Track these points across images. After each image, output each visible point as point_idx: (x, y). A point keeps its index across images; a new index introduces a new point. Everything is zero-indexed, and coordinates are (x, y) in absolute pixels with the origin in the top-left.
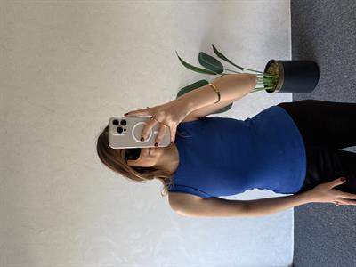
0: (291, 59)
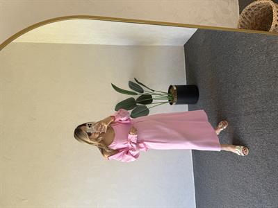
0: (186, 84)
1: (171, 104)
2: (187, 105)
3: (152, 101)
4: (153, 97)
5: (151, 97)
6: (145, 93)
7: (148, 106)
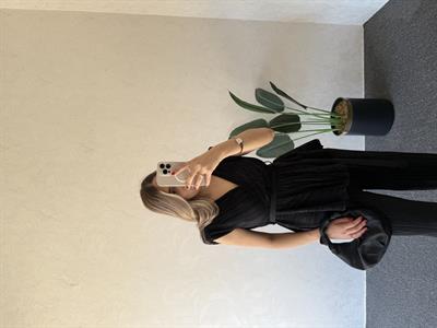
0: (363, 97)
1: (337, 133)
2: (363, 137)
3: (299, 126)
4: (303, 118)
5: (298, 119)
6: (286, 111)
7: (292, 136)
